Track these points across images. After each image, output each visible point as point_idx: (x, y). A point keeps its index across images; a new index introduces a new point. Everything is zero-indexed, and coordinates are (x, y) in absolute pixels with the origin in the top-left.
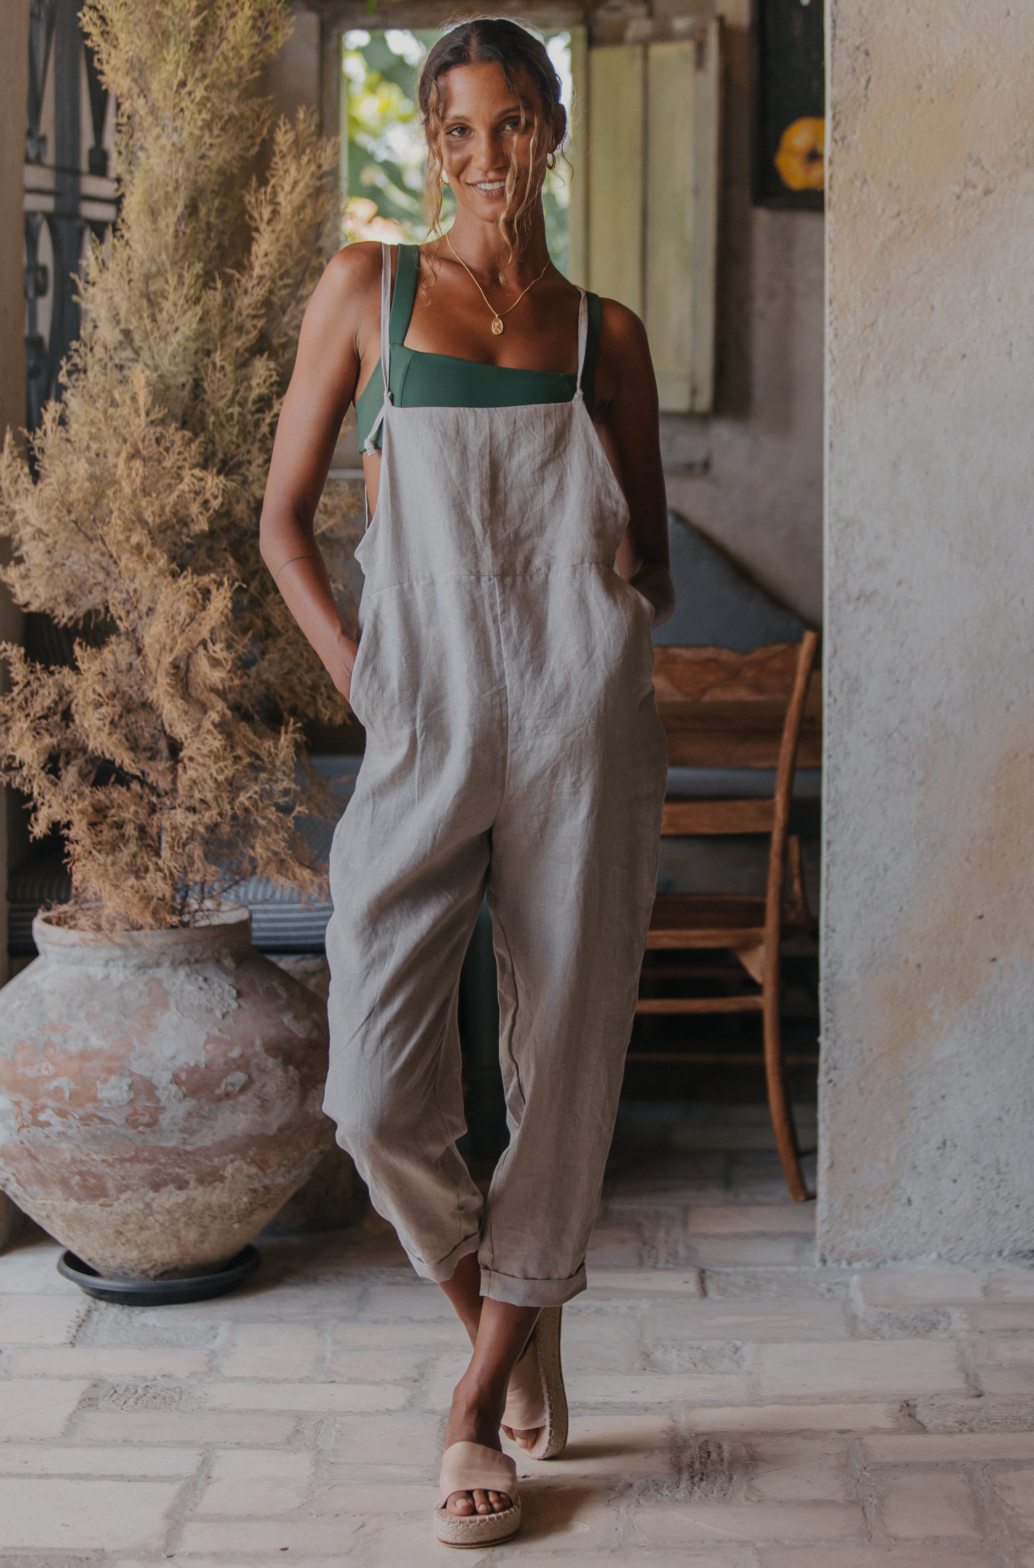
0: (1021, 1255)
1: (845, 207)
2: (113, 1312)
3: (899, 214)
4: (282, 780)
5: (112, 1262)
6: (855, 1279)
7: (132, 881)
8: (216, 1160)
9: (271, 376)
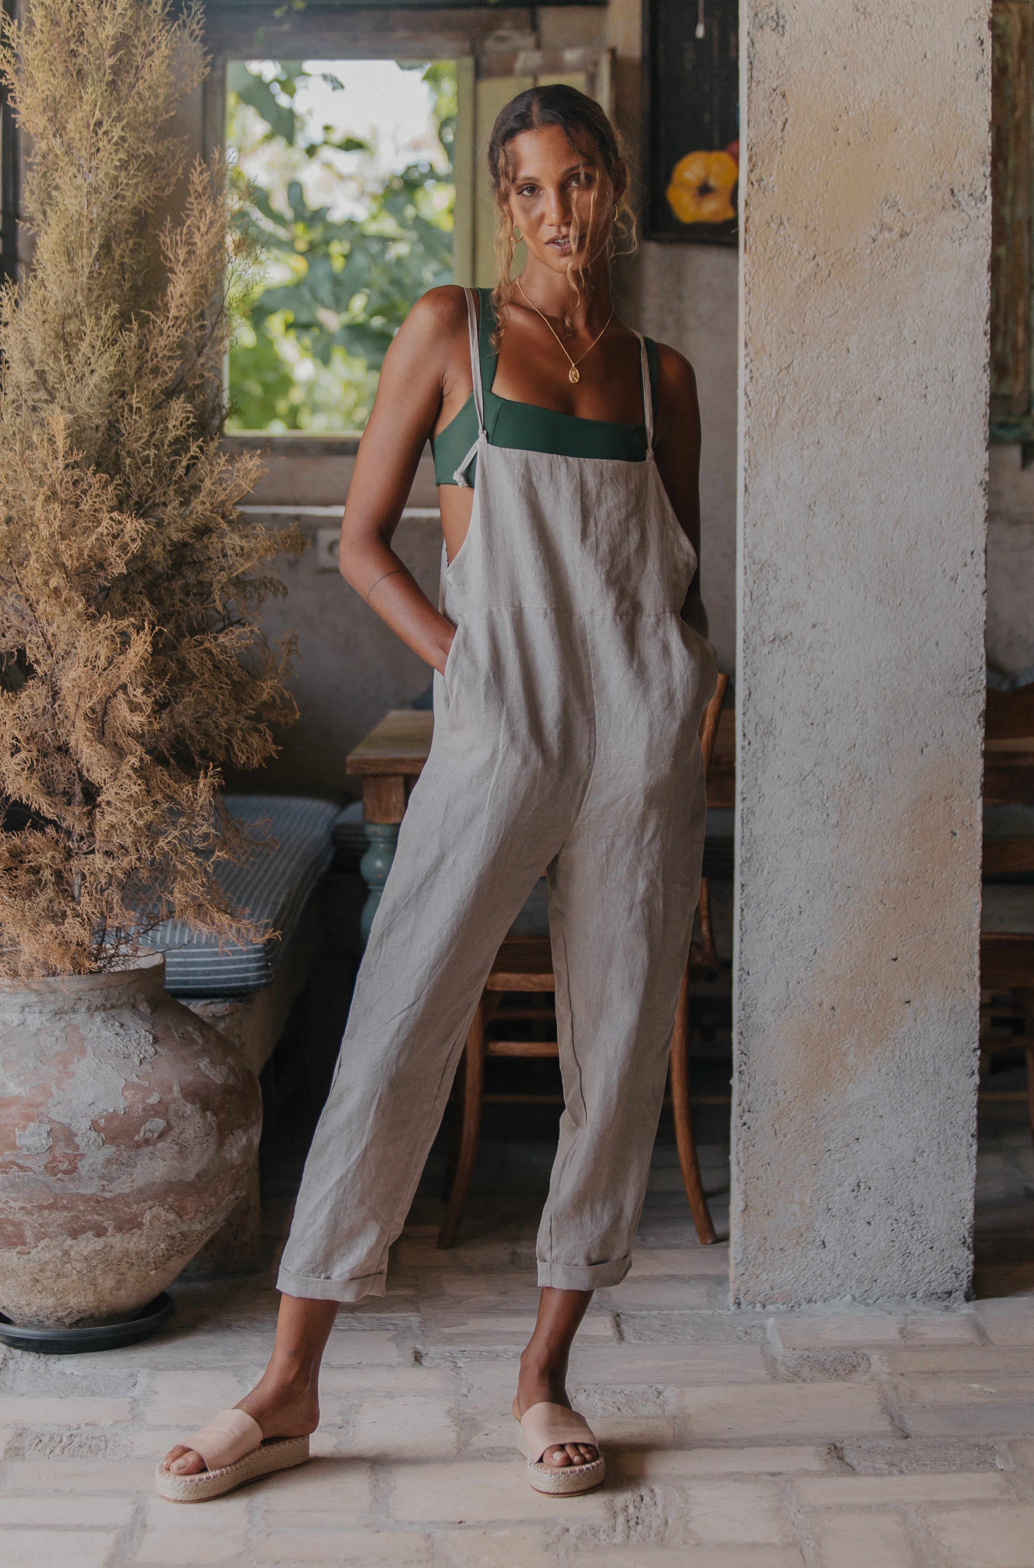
0: (935, 1296)
1: (761, 249)
2: (29, 1361)
3: (815, 257)
4: (202, 825)
5: (26, 1310)
6: (771, 1320)
7: (51, 927)
8: (135, 1207)
9: (188, 419)
